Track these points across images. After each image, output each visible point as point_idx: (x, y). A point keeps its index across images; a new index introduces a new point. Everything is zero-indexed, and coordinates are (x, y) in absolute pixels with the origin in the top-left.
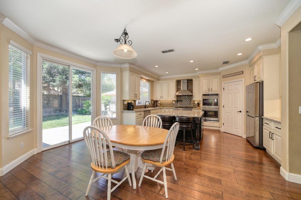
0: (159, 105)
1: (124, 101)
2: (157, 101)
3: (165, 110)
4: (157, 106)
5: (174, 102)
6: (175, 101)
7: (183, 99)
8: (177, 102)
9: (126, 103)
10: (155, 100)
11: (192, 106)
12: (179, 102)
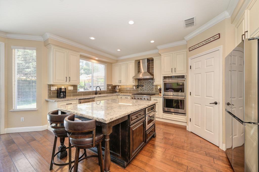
0: (118, 90)
1: (50, 86)
2: (115, 86)
3: (121, 96)
4: (116, 92)
5: (134, 88)
6: (135, 86)
7: (144, 83)
8: (138, 88)
9: (54, 89)
10: (113, 85)
11: (154, 92)
12: (140, 88)
